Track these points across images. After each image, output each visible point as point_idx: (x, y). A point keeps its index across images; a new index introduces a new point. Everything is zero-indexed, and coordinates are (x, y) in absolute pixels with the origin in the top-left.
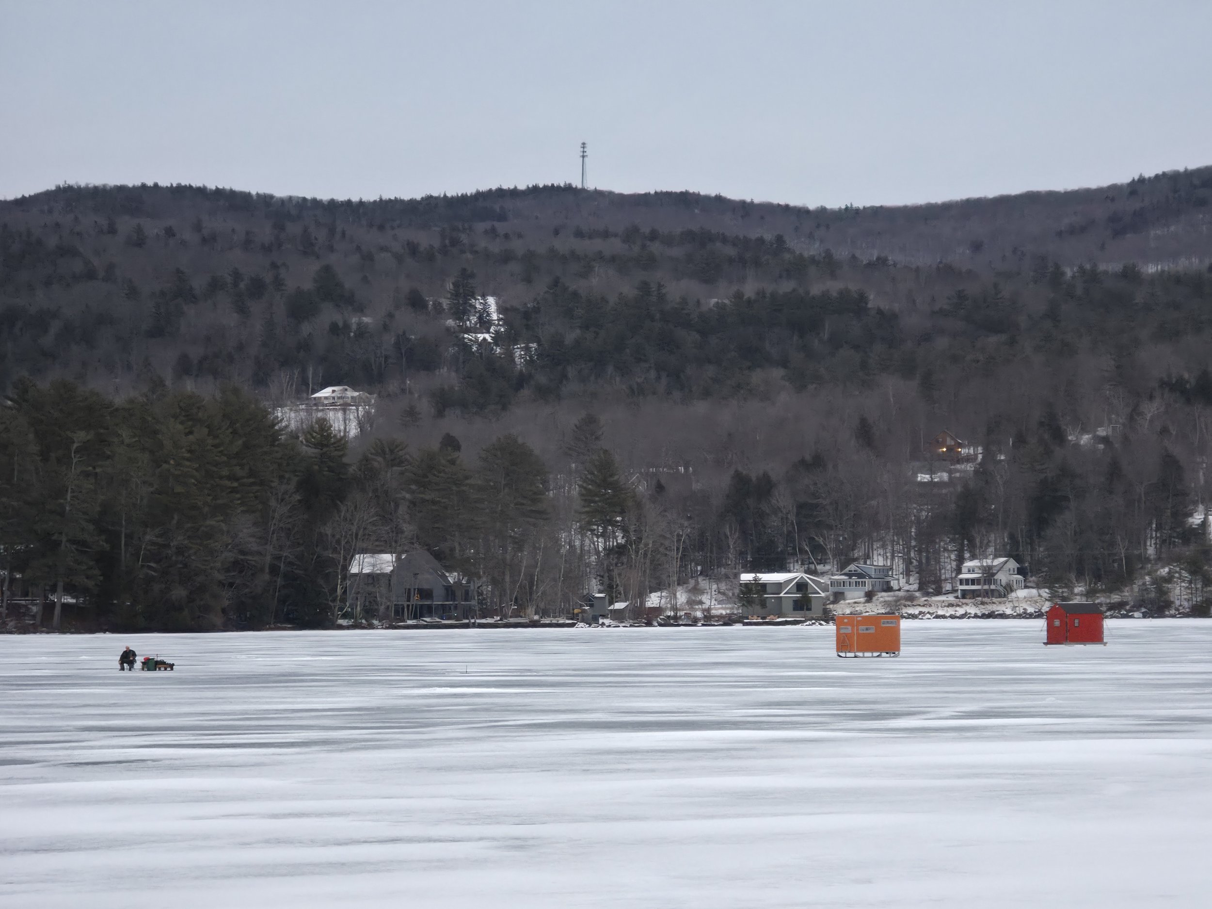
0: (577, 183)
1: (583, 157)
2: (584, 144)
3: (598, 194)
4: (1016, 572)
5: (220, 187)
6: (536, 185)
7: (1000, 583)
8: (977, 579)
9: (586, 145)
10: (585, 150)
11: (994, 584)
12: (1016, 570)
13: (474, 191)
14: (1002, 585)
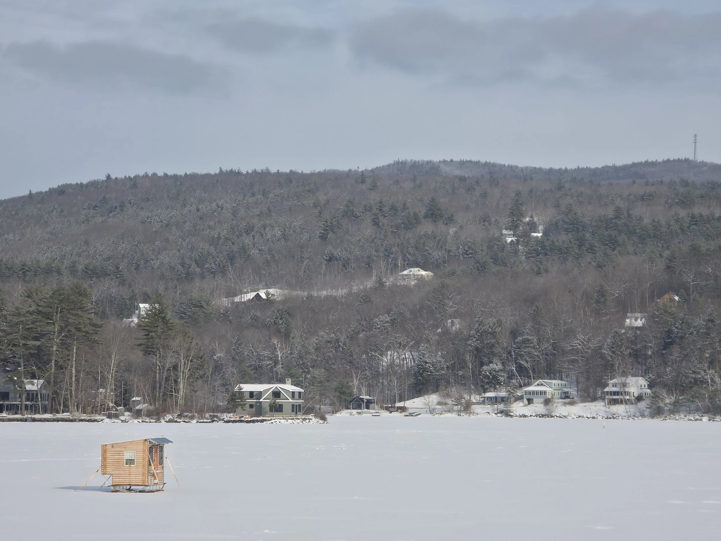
0: (691, 158)
1: (695, 142)
2: (695, 135)
3: (704, 164)
4: (647, 388)
5: (488, 161)
6: (668, 159)
7: (633, 395)
8: (617, 392)
9: (697, 136)
10: (695, 138)
11: (628, 395)
12: (646, 386)
13: (631, 163)
14: (634, 396)
